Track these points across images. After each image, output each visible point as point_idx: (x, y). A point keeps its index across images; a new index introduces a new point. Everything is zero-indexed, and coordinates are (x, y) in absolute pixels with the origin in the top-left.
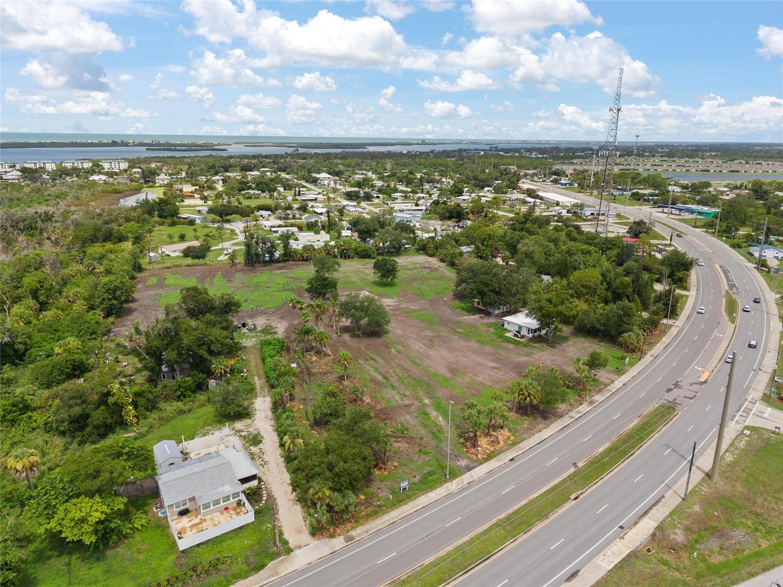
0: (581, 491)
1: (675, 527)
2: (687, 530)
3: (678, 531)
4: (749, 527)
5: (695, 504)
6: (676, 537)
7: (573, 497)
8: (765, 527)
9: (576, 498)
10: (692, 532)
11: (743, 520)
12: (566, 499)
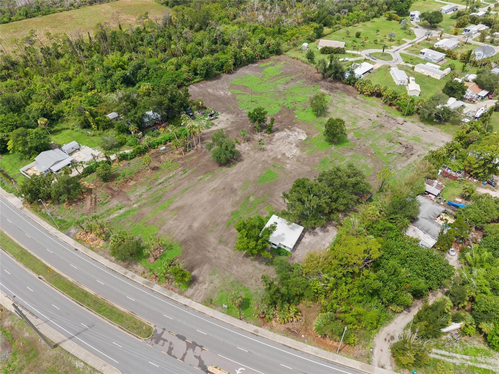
0: (45, 280)
1: (13, 321)
2: (12, 328)
3: (10, 322)
4: (13, 362)
5: (30, 334)
6: (6, 322)
7: (40, 276)
8: (11, 371)
9: (40, 278)
10: (11, 331)
11: (18, 360)
12: (38, 273)
